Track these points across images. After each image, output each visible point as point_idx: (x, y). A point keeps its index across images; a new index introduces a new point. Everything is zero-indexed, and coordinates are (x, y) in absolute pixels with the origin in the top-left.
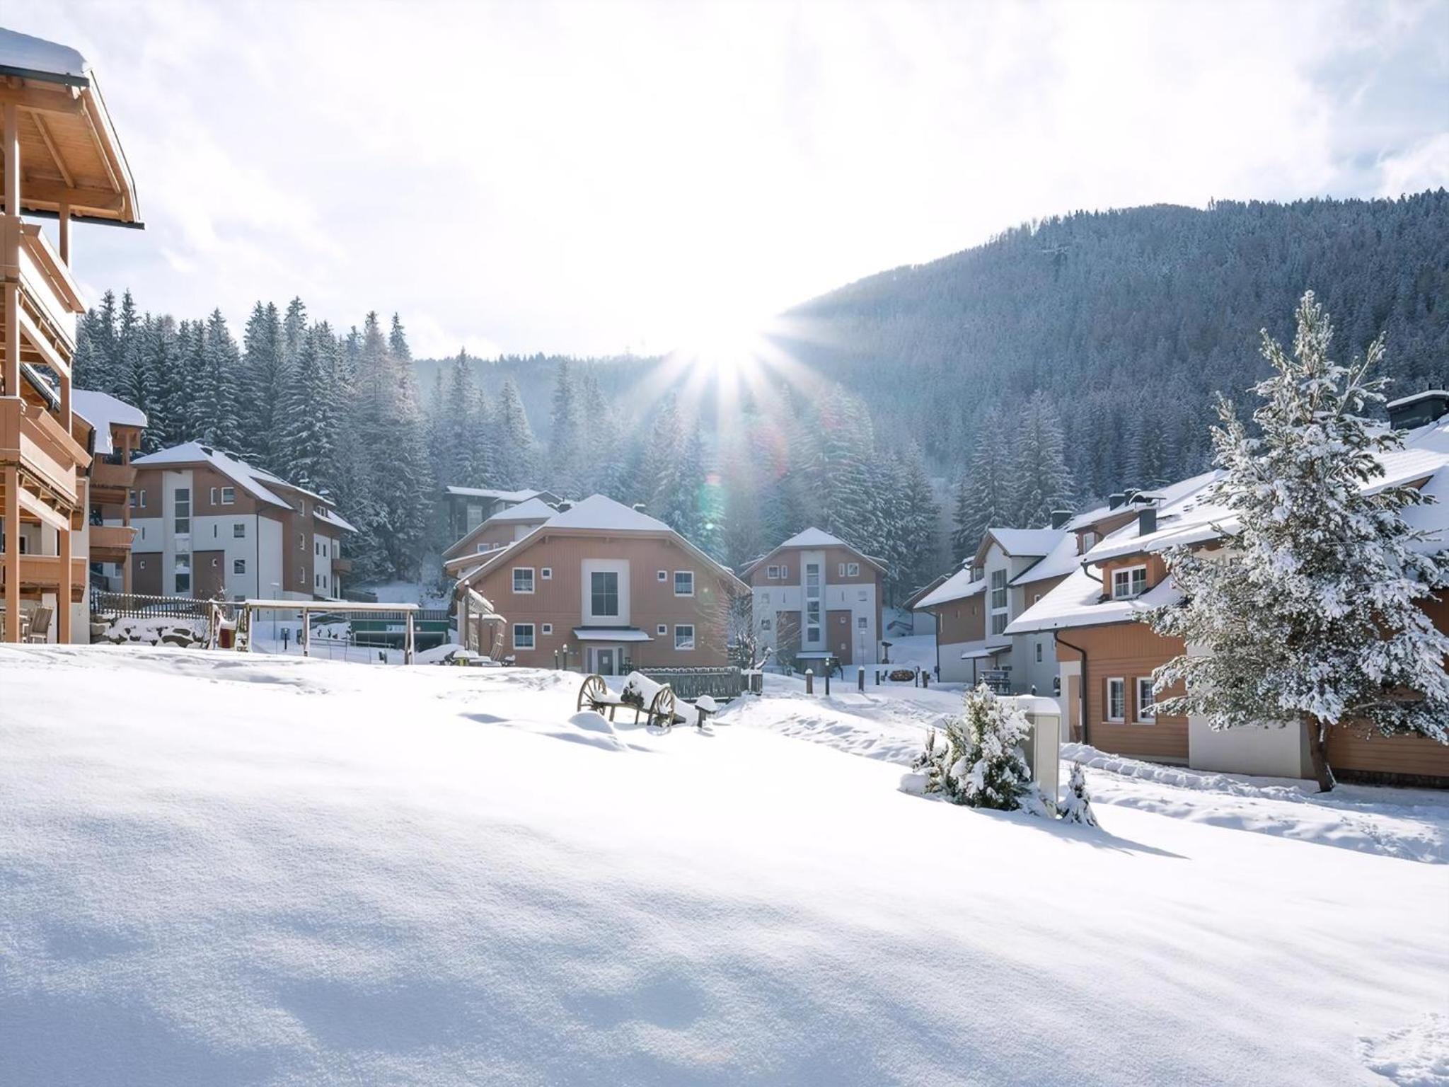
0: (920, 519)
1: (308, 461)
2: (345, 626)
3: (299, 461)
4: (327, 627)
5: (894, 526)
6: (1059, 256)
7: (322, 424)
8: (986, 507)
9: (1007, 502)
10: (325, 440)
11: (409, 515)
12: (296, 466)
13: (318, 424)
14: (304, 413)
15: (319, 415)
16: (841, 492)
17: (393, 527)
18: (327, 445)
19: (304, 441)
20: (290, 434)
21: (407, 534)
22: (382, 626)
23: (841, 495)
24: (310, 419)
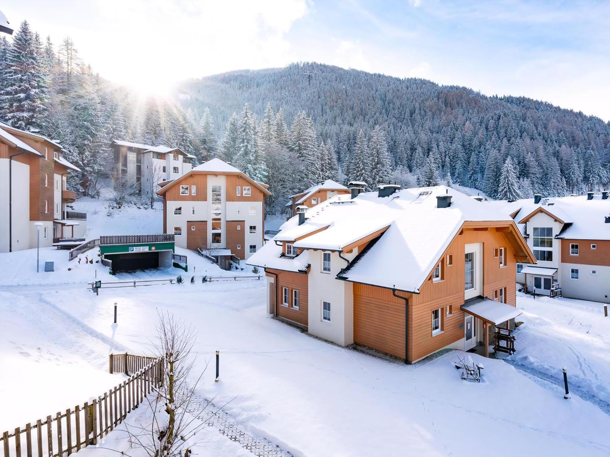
0: (333, 173)
1: (25, 114)
2: (96, 250)
3: (15, 114)
4: (85, 254)
5: (325, 175)
6: (309, 76)
7: (37, 90)
8: (361, 170)
9: (368, 169)
10: (39, 102)
11: (94, 155)
12: (13, 117)
13: (34, 90)
14: (21, 80)
15: (34, 83)
16: (309, 159)
17: (83, 163)
18: (42, 106)
19: (20, 100)
20: (8, 93)
21: (92, 168)
22: (126, 248)
23: (309, 161)
24: (27, 86)
